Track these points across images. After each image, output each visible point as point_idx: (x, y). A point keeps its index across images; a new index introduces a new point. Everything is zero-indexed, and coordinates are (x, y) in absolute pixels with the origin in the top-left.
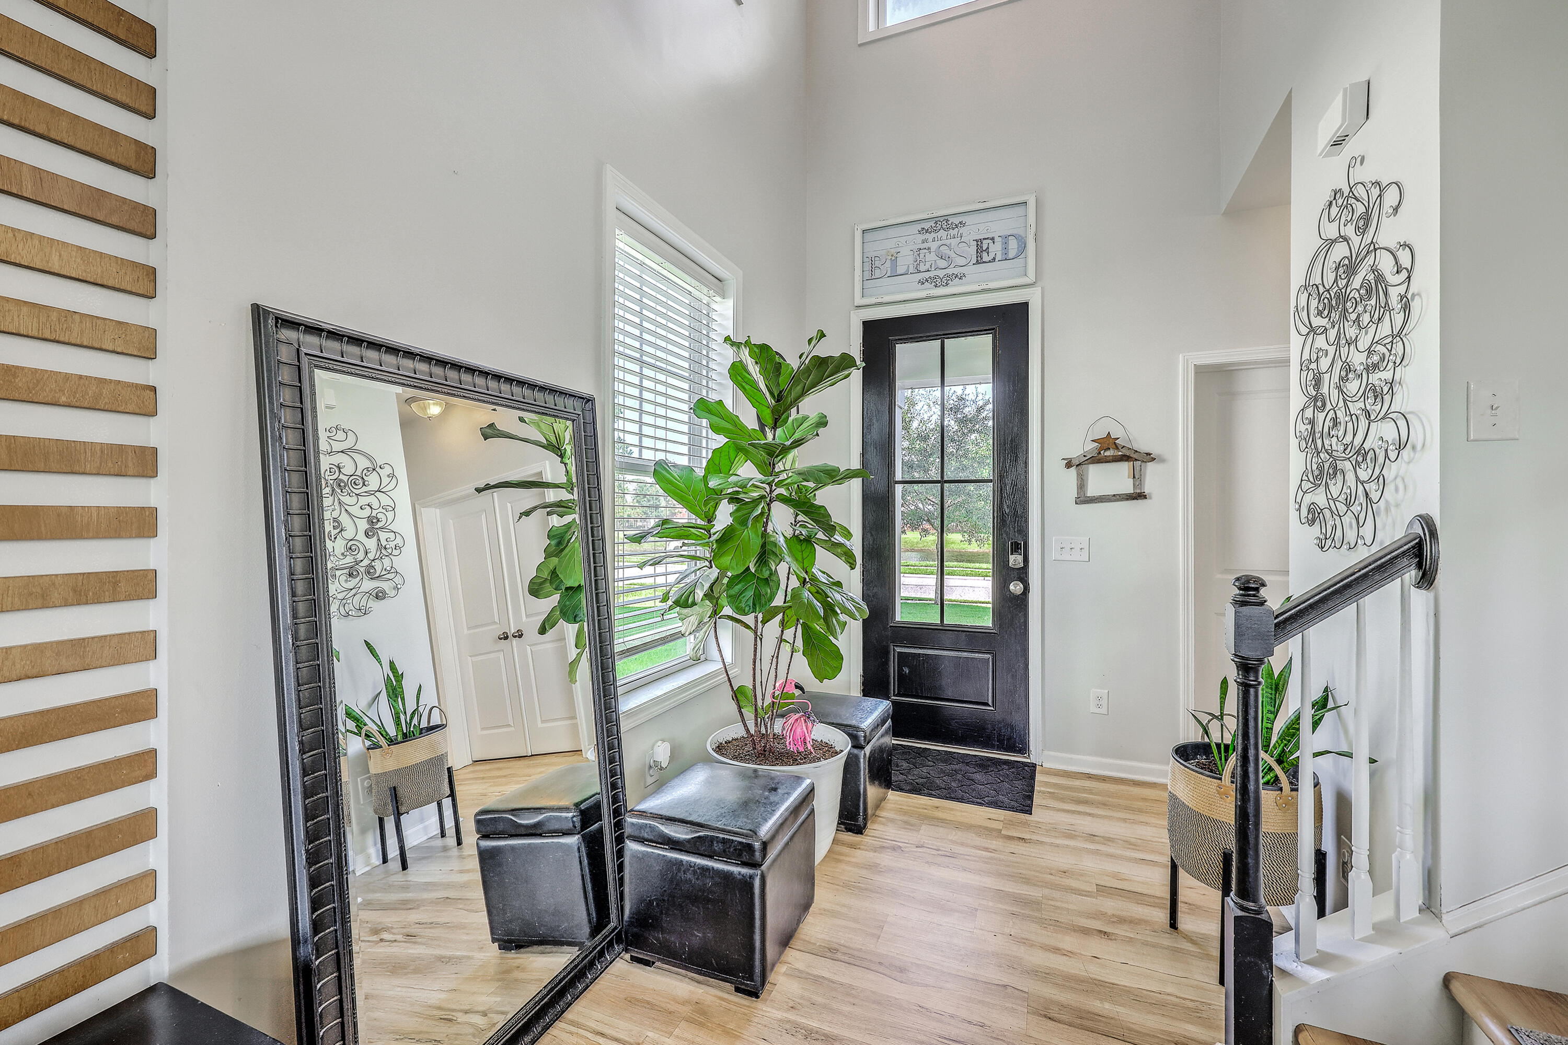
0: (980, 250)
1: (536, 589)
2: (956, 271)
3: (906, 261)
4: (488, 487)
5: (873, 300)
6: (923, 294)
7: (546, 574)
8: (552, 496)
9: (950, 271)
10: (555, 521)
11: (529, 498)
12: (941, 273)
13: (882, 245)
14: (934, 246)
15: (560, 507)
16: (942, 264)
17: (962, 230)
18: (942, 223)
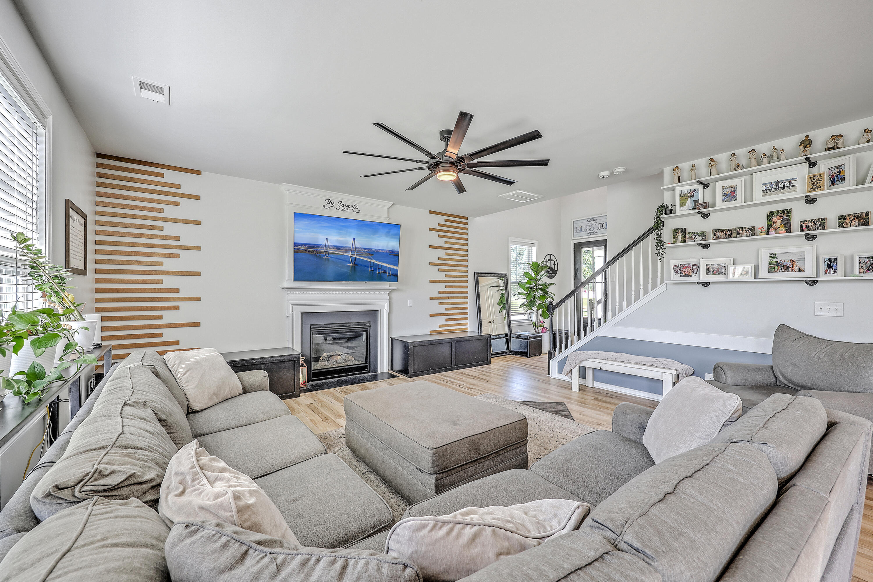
0: (601, 226)
1: (499, 304)
2: (595, 231)
3: (584, 228)
4: (491, 287)
5: (576, 238)
6: (587, 237)
7: (500, 301)
8: (501, 288)
9: (594, 231)
10: (502, 292)
11: (497, 288)
12: (592, 232)
13: (577, 225)
14: (590, 225)
15: (502, 290)
16: (593, 229)
17: (597, 221)
18: (592, 219)
